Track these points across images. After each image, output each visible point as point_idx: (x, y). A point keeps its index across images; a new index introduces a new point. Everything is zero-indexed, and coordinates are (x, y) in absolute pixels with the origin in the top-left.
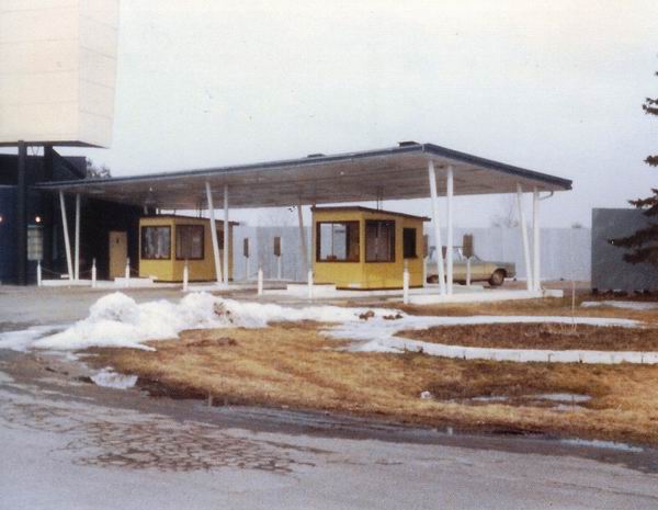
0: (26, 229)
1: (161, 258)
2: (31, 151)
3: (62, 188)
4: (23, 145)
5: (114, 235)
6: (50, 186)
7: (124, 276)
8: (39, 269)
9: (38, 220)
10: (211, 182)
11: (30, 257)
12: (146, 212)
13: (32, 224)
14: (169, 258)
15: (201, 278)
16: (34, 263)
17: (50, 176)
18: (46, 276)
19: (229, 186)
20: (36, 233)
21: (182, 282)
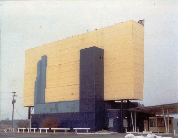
0: (123, 120)
1: (154, 127)
2: (124, 101)
3: (131, 110)
4: (122, 100)
5: (145, 121)
6: (128, 109)
7: (145, 131)
8: (126, 129)
9: (126, 117)
10: (163, 108)
11: (124, 126)
12: (152, 115)
13: (124, 118)
14: (156, 127)
15: (161, 132)
16: (125, 128)
17: (128, 107)
18: (128, 131)
19: (168, 109)
20: (126, 121)
21: (157, 132)
